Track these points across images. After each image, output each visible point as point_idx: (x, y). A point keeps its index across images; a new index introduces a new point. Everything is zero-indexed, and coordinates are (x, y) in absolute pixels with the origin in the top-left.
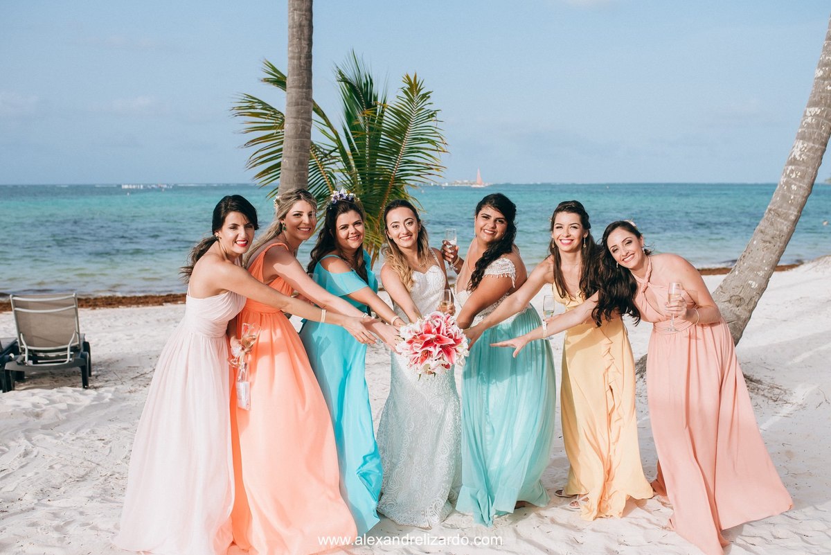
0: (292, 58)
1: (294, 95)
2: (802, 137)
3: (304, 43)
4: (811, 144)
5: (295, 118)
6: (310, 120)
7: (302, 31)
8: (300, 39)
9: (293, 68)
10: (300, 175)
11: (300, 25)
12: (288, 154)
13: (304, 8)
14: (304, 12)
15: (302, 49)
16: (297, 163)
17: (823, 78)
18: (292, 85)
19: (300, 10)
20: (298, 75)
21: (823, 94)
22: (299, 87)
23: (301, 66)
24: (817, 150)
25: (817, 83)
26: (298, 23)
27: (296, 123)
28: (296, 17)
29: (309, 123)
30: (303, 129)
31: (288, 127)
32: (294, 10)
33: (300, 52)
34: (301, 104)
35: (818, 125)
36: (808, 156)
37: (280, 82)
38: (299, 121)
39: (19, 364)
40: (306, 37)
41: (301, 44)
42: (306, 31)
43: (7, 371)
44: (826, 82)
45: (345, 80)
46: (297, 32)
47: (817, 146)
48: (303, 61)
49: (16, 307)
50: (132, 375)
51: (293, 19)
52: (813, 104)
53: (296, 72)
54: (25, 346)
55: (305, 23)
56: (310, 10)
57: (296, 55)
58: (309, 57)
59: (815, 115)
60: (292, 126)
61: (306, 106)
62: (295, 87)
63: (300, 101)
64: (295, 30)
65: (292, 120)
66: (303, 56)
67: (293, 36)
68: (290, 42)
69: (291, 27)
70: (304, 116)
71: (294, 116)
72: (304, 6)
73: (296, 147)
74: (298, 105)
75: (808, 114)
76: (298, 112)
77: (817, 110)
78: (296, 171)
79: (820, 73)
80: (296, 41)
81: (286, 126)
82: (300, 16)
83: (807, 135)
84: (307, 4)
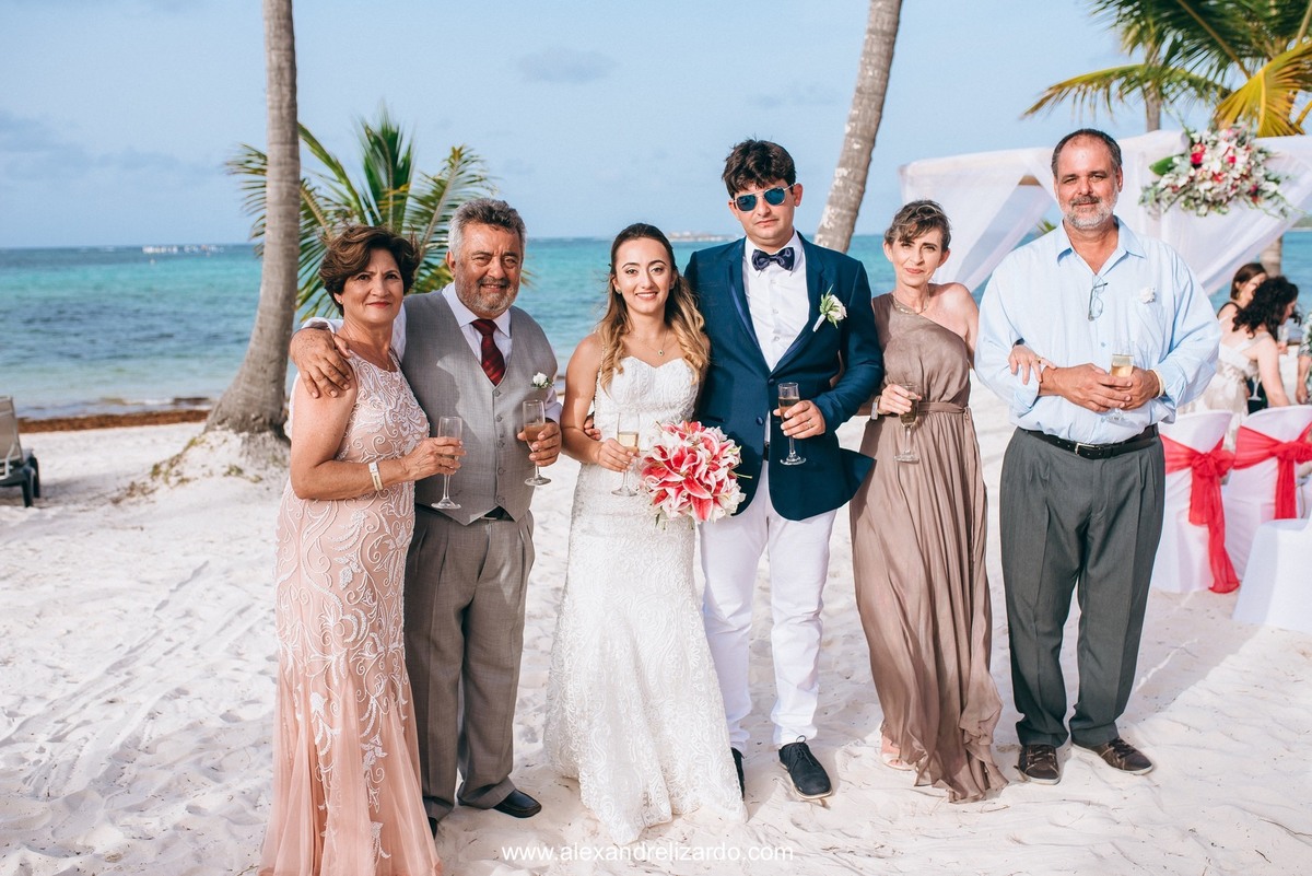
0: (272, 108)
1: (276, 152)
2: (832, 203)
3: (286, 90)
4: (838, 210)
5: (278, 181)
7: (282, 75)
8: (280, 84)
9: (273, 120)
11: (280, 69)
12: (272, 228)
13: (284, 47)
14: (284, 52)
15: (283, 96)
16: (282, 236)
17: (850, 135)
18: (272, 141)
19: (279, 49)
20: (279, 128)
21: (851, 154)
22: (282, 144)
23: (282, 118)
24: (845, 216)
25: (846, 140)
26: (276, 65)
27: (279, 188)
28: (274, 58)
30: (289, 194)
31: (271, 192)
32: (272, 49)
33: (281, 101)
34: (285, 164)
35: (846, 188)
36: (835, 223)
40: (288, 81)
41: (281, 90)
42: (287, 75)
44: (853, 140)
46: (276, 76)
47: (844, 212)
48: (285, 112)
50: (90, 496)
51: (271, 60)
52: (843, 164)
53: (276, 125)
55: (285, 65)
56: (292, 49)
57: (277, 104)
58: (293, 106)
59: (843, 178)
60: (275, 190)
61: (291, 166)
63: (283, 160)
64: (273, 73)
65: (274, 184)
66: (285, 105)
67: (271, 80)
68: (268, 88)
69: (270, 70)
70: (290, 178)
71: (277, 178)
72: (284, 44)
73: (280, 216)
74: (281, 165)
75: (836, 175)
76: (282, 173)
77: (844, 171)
79: (848, 129)
80: (275, 87)
82: (279, 56)
83: (835, 200)
84: (288, 41)
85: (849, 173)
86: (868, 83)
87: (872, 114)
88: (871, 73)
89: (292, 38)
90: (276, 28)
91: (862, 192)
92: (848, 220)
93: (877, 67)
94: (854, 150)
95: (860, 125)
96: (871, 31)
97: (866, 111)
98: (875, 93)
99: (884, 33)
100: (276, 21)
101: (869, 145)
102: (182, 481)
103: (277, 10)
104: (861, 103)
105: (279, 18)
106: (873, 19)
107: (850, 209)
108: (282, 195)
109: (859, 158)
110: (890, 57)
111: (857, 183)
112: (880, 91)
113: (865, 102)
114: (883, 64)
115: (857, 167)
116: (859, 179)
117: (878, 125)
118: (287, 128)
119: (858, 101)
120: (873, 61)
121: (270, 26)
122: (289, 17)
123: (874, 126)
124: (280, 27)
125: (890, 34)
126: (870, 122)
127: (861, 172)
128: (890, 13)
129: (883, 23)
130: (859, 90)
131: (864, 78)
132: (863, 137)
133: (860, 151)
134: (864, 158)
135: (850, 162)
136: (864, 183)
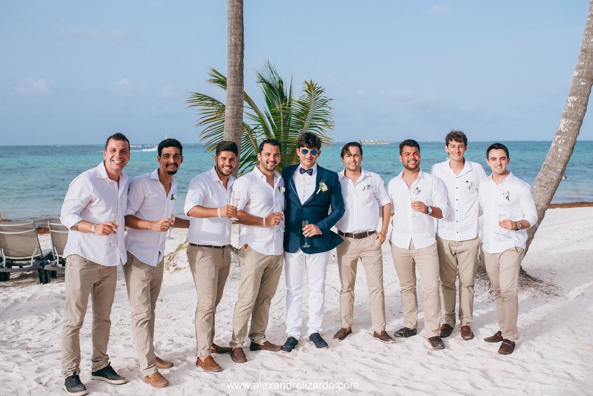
0: (230, 66)
1: (232, 90)
2: (565, 116)
3: (238, 56)
4: (571, 121)
5: (232, 105)
6: (242, 106)
7: (237, 49)
8: (235, 54)
9: (231, 73)
11: (236, 45)
12: (228, 129)
13: (238, 33)
14: (238, 36)
15: (237, 60)
16: (233, 135)
17: (579, 77)
18: (230, 84)
19: (236, 35)
21: (579, 88)
22: (235, 85)
23: (236, 71)
24: (575, 125)
25: (574, 80)
26: (234, 43)
27: (233, 109)
28: (232, 39)
29: (241, 108)
30: (238, 112)
31: (228, 111)
32: (232, 35)
33: (235, 62)
34: (236, 96)
35: (576, 108)
36: (569, 129)
37: (222, 82)
38: (235, 107)
39: (53, 266)
40: (239, 52)
41: (236, 57)
42: (239, 48)
43: (46, 271)
44: (580, 80)
45: (263, 81)
46: (234, 49)
48: (237, 68)
49: (52, 229)
51: (231, 41)
52: (573, 94)
53: (233, 75)
54: (57, 255)
55: (238, 43)
56: (242, 35)
57: (233, 64)
58: (241, 65)
59: (574, 102)
60: (230, 110)
61: (240, 97)
62: (232, 85)
63: (235, 94)
64: (232, 48)
65: (230, 107)
66: (237, 64)
67: (231, 51)
68: (229, 55)
69: (230, 46)
70: (238, 104)
71: (232, 104)
72: (238, 32)
73: (233, 125)
74: (234, 96)
75: (569, 101)
76: (234, 101)
77: (575, 98)
79: (576, 73)
80: (233, 55)
81: (226, 111)
82: (236, 38)
83: (568, 115)
84: (241, 30)
85: (578, 99)
89: (243, 29)
90: (234, 23)
91: (585, 111)
92: (577, 127)
94: (581, 85)
95: (585, 71)
97: (589, 63)
100: (235, 20)
101: (590, 83)
102: (177, 269)
103: (236, 14)
104: (586, 58)
105: (236, 18)
107: (578, 121)
108: (234, 113)
109: (584, 91)
111: (582, 105)
113: (589, 57)
115: (583, 96)
116: (583, 102)
118: (238, 77)
119: (584, 57)
121: (232, 22)
122: (242, 18)
124: (236, 23)
126: (592, 69)
127: (586, 99)
130: (584, 50)
131: (587, 44)
132: (586, 78)
133: (585, 86)
135: (578, 92)
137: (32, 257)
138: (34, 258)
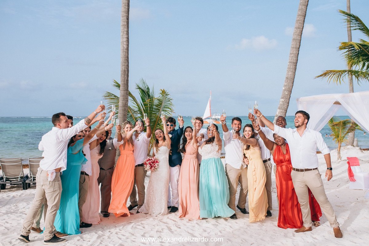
0: (122, 81)
1: (122, 93)
3: (126, 76)
4: (281, 110)
7: (125, 72)
8: (124, 75)
9: (122, 84)
10: (124, 119)
11: (125, 71)
12: (120, 112)
15: (125, 78)
17: (285, 90)
19: (125, 66)
20: (124, 87)
22: (124, 91)
23: (125, 84)
24: (283, 112)
25: (283, 92)
29: (127, 102)
30: (125, 104)
32: (123, 66)
33: (124, 79)
34: (125, 96)
35: (283, 105)
38: (124, 101)
40: (126, 74)
42: (126, 72)
43: (26, 183)
45: (140, 88)
46: (124, 72)
47: (283, 111)
48: (125, 82)
51: (122, 69)
52: (282, 98)
54: (32, 176)
55: (126, 70)
56: (128, 66)
58: (127, 80)
64: (123, 72)
65: (122, 101)
66: (125, 80)
67: (122, 74)
70: (126, 100)
72: (126, 64)
73: (123, 110)
75: (281, 101)
76: (124, 98)
77: (283, 100)
78: (123, 118)
79: (284, 88)
80: (123, 76)
81: (120, 102)
82: (124, 68)
83: (280, 108)
84: (127, 64)
86: (289, 76)
87: (291, 84)
88: (290, 73)
89: (128, 63)
90: (124, 60)
91: (288, 106)
92: (284, 113)
93: (292, 72)
94: (286, 94)
95: (287, 87)
96: (290, 62)
97: (289, 84)
98: (291, 79)
99: (294, 63)
101: (290, 93)
103: (125, 56)
104: (287, 82)
105: (125, 58)
106: (291, 59)
107: (285, 110)
108: (123, 104)
109: (287, 97)
110: (295, 69)
111: (287, 103)
112: (293, 78)
113: (289, 81)
114: (294, 71)
115: (287, 99)
116: (287, 102)
117: (292, 87)
119: (287, 81)
120: (291, 70)
122: (128, 58)
123: (291, 88)
125: (295, 63)
126: (290, 86)
127: (288, 100)
128: (295, 57)
129: (294, 60)
130: (287, 78)
131: (288, 75)
132: (288, 91)
133: (288, 94)
134: (289, 96)
135: (285, 97)
136: (288, 103)
137: (19, 177)
138: (20, 177)
